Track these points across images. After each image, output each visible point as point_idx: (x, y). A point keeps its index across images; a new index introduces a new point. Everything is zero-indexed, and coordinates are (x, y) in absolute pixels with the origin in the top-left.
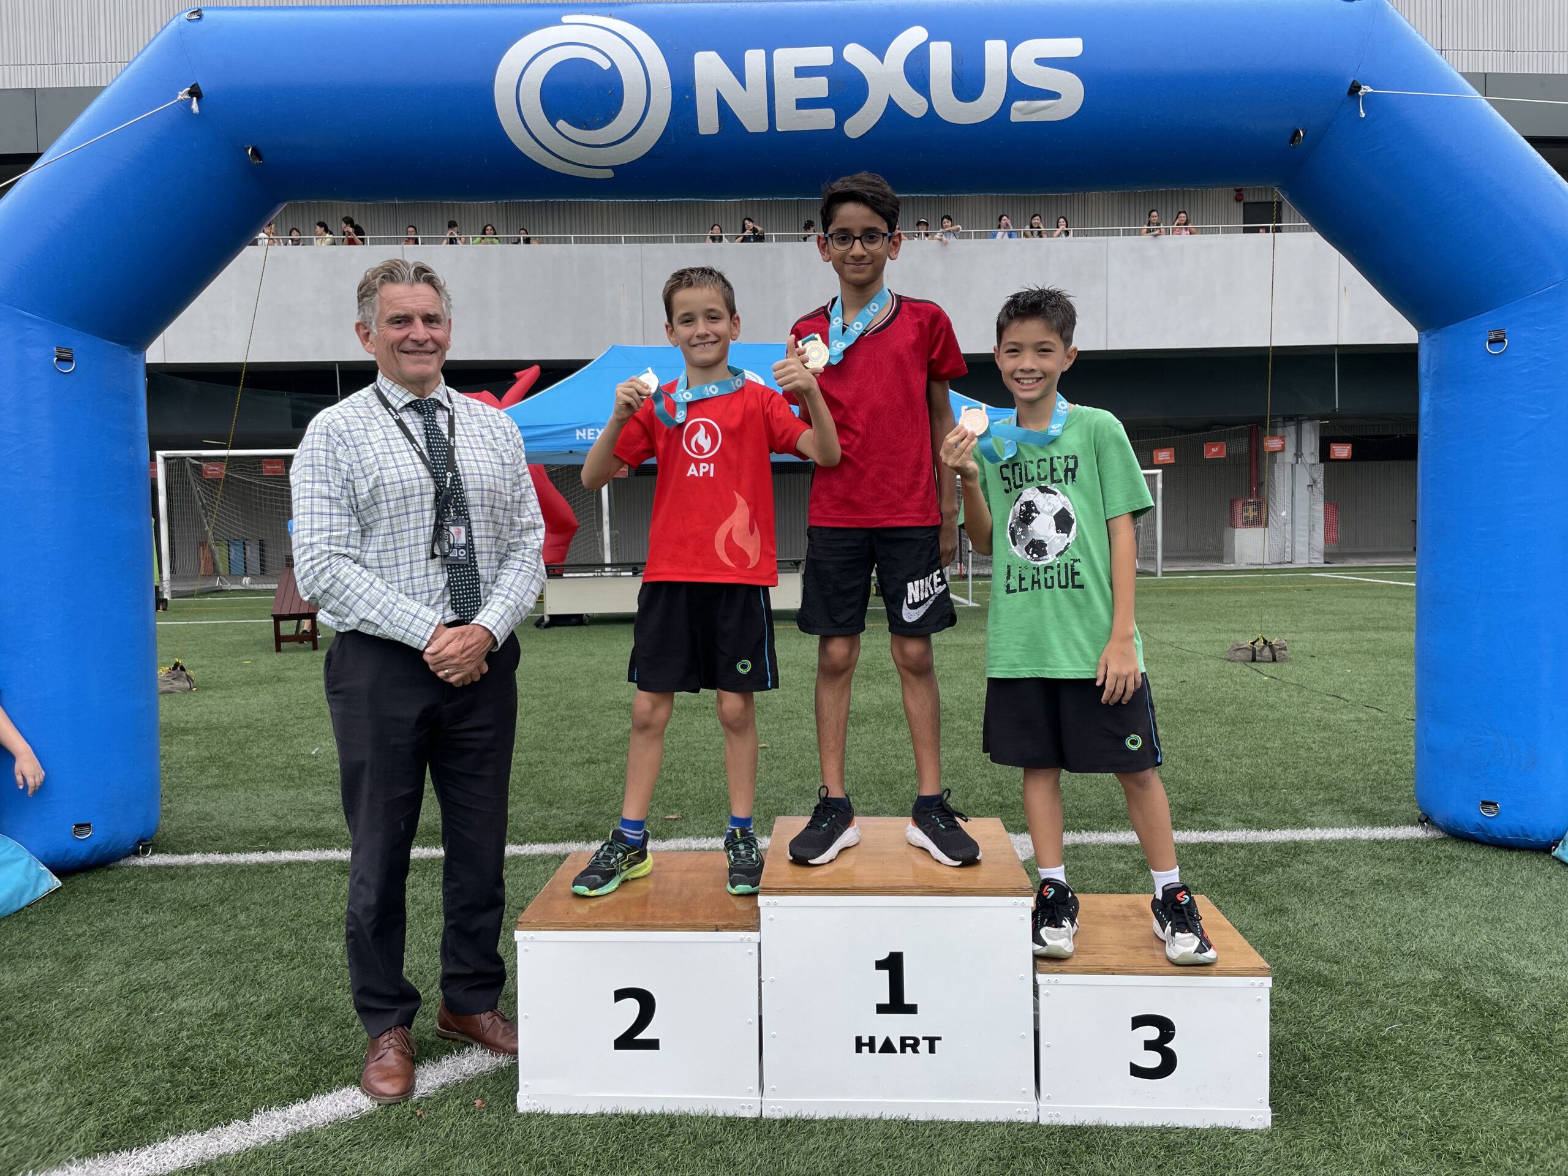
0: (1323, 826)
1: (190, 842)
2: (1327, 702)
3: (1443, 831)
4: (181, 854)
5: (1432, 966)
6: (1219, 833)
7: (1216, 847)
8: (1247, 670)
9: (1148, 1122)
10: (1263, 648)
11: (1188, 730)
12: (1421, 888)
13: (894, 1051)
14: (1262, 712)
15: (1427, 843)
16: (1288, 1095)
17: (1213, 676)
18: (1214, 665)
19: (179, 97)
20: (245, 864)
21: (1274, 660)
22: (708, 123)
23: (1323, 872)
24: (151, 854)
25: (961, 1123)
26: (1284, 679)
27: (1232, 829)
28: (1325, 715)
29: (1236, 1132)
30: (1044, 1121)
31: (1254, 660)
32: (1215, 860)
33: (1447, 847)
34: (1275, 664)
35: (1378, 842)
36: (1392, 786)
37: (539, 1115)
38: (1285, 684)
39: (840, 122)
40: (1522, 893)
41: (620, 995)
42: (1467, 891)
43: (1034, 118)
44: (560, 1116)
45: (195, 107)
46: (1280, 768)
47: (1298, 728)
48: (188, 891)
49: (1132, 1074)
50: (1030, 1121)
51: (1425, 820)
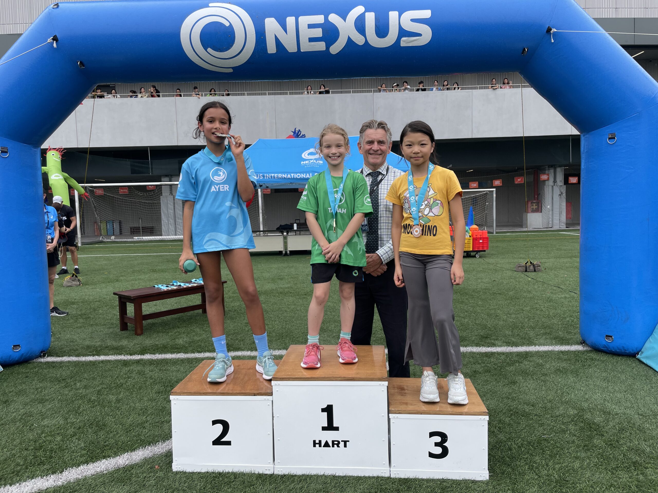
0: (540, 345)
1: (65, 352)
2: (554, 289)
3: (591, 347)
4: (59, 357)
5: (574, 408)
6: (494, 348)
7: (492, 354)
8: (523, 275)
9: (437, 477)
10: (530, 266)
11: (491, 302)
12: (576, 373)
13: (329, 446)
14: (525, 294)
15: (582, 352)
16: (499, 465)
17: (507, 278)
18: (509, 273)
19: (48, 41)
20: (85, 362)
21: (535, 271)
22: (271, 48)
23: (535, 365)
24: (47, 357)
25: (357, 477)
26: (538, 279)
27: (500, 346)
28: (552, 295)
29: (474, 482)
30: (392, 476)
31: (526, 271)
32: (491, 360)
33: (591, 355)
34: (535, 273)
35: (562, 352)
36: (573, 327)
37: (181, 472)
38: (537, 281)
39: (328, 47)
40: (619, 375)
41: (215, 422)
42: (596, 374)
43: (410, 45)
44: (190, 473)
45: (55, 45)
46: (527, 319)
47: (539, 301)
48: (58, 373)
49: (429, 456)
50: (386, 476)
51: (583, 342)
